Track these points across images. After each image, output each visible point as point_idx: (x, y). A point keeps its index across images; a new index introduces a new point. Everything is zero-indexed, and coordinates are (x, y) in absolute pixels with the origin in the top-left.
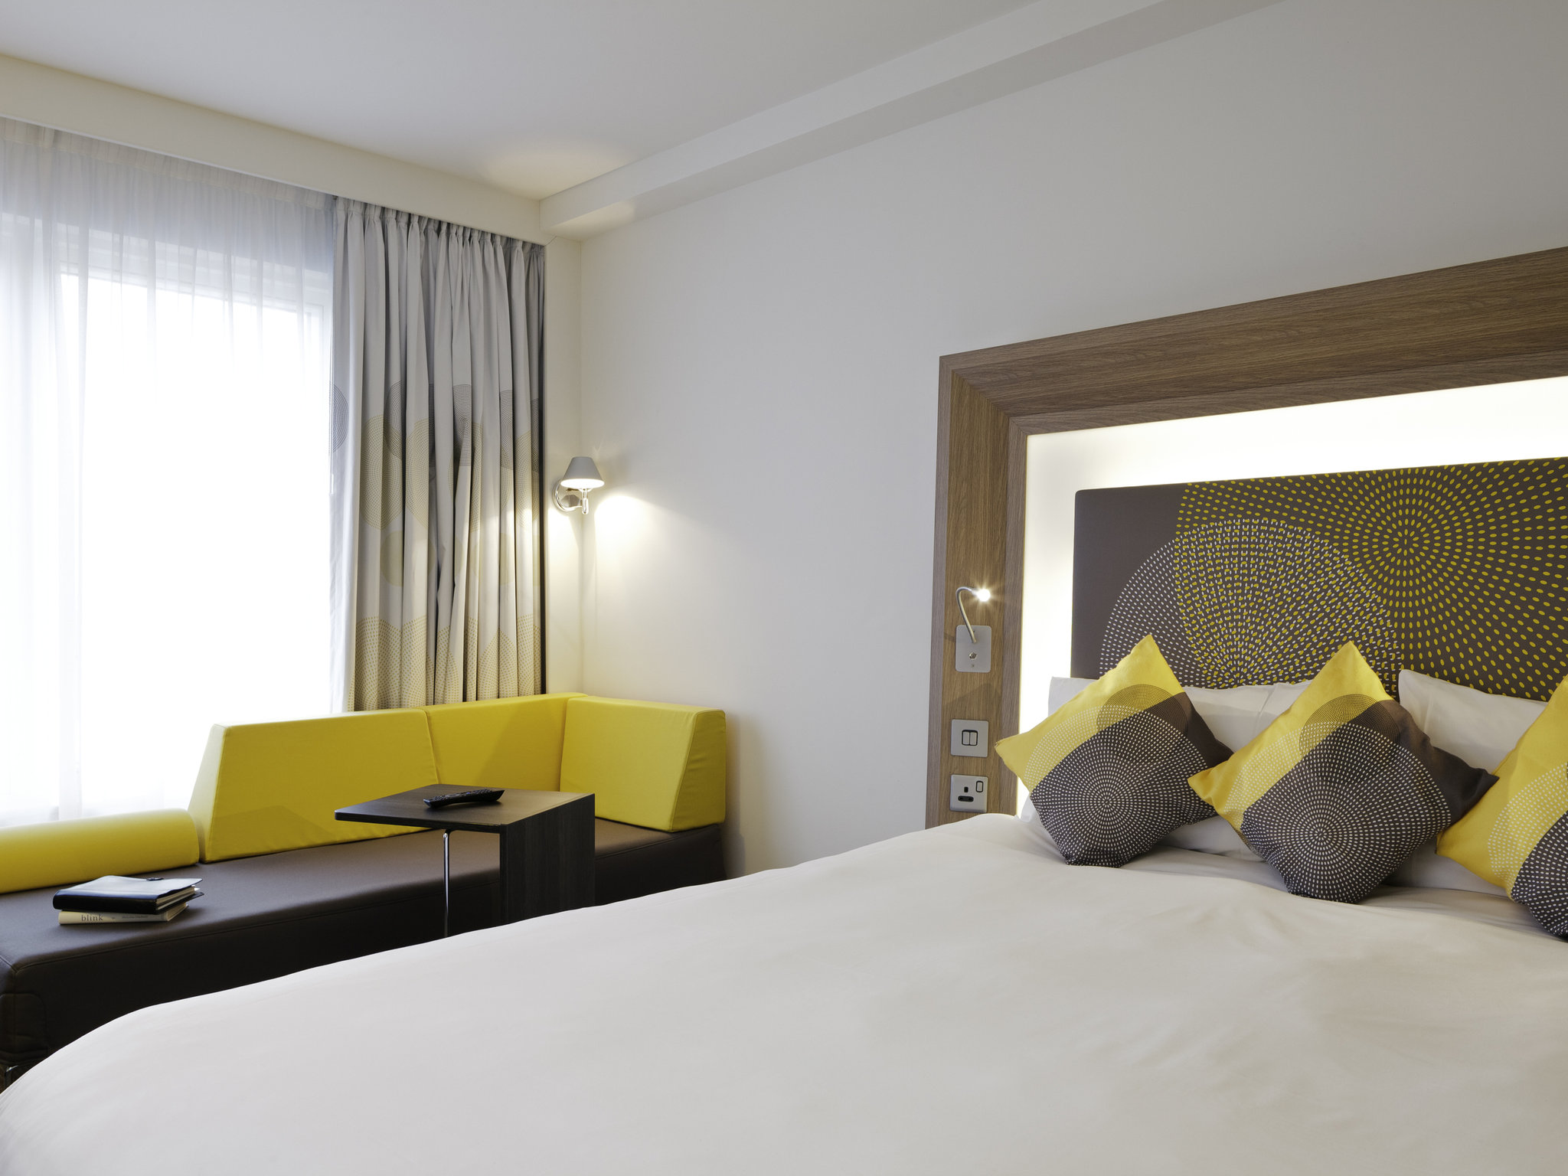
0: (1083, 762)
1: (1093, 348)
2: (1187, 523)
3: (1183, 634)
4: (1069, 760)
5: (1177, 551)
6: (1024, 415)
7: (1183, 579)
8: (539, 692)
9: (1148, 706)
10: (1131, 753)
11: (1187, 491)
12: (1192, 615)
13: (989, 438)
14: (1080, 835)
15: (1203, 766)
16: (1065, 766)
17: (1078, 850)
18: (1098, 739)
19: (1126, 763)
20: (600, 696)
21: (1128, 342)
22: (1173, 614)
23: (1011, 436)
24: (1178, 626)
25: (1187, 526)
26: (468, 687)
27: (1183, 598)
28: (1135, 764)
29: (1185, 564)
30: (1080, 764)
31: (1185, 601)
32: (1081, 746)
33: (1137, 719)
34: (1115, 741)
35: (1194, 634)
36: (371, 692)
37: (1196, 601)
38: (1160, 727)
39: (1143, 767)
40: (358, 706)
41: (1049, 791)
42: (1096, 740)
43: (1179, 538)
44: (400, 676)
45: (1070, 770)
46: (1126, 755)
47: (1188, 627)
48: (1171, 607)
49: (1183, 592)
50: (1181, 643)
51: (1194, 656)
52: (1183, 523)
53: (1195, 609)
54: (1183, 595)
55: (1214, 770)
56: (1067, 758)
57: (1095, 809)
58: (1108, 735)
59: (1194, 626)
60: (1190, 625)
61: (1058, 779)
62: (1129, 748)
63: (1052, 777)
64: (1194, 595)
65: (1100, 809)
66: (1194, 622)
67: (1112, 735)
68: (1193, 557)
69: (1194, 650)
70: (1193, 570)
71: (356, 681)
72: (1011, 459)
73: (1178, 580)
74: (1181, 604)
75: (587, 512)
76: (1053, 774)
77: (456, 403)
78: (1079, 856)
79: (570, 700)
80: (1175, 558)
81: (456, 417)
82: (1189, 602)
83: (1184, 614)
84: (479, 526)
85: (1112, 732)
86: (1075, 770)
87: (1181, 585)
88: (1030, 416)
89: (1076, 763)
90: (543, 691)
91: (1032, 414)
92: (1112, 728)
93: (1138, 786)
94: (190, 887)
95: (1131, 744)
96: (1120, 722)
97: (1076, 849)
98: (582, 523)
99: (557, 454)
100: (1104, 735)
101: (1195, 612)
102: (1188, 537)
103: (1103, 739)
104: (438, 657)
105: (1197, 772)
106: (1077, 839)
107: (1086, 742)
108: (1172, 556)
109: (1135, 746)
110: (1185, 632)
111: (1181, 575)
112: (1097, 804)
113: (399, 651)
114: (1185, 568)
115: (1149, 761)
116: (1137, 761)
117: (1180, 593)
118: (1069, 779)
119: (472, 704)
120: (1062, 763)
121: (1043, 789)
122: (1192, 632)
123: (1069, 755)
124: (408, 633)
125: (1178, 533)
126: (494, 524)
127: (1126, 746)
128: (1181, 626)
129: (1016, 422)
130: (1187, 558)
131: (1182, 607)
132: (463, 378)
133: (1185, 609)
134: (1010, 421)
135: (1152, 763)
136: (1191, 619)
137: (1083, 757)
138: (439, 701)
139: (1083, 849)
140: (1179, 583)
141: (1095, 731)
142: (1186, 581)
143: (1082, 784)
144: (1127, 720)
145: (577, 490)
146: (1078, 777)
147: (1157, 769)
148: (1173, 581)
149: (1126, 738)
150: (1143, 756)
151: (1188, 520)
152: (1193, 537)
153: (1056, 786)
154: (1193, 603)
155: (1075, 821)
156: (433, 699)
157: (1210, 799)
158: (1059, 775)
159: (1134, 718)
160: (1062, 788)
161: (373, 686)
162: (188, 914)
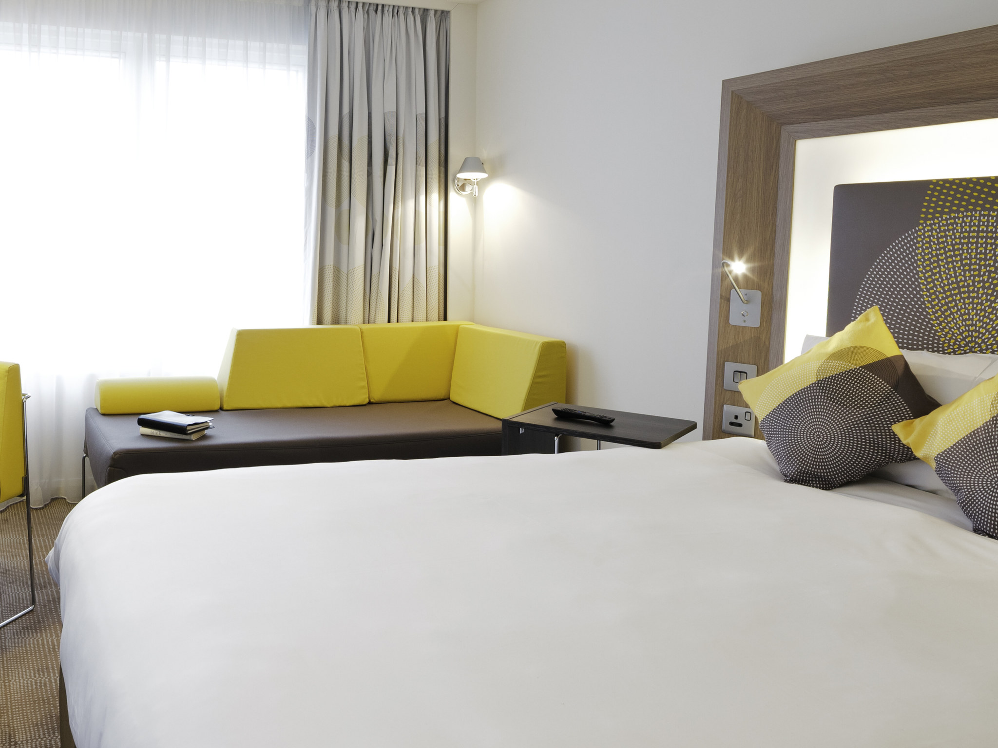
0: (801, 403)
1: (847, 70)
2: (930, 213)
3: (923, 306)
4: (790, 400)
5: (920, 236)
6: (794, 124)
7: (925, 260)
8: (443, 319)
9: (863, 364)
10: (842, 399)
11: (931, 186)
12: (932, 291)
13: (763, 142)
14: (794, 460)
15: (910, 417)
16: (786, 405)
17: (792, 472)
18: (815, 386)
19: (837, 407)
20: (483, 325)
21: (877, 64)
22: (914, 289)
23: (782, 140)
24: (919, 299)
25: (930, 216)
26: (391, 313)
27: (924, 276)
28: (845, 409)
29: (927, 248)
30: (798, 405)
31: (926, 279)
32: (801, 390)
33: (852, 373)
34: (830, 389)
35: (933, 307)
36: (328, 313)
37: (935, 279)
38: (872, 381)
39: (852, 412)
40: (319, 321)
41: (772, 423)
42: (813, 387)
43: (923, 226)
44: (346, 304)
45: (790, 408)
46: (838, 401)
47: (928, 301)
48: (913, 283)
49: (924, 271)
50: (921, 314)
51: (933, 325)
52: (927, 213)
53: (935, 286)
54: (924, 274)
55: (917, 420)
56: (788, 398)
57: (808, 441)
58: (824, 384)
59: (933, 300)
60: (930, 299)
61: (780, 414)
62: (842, 395)
63: (775, 412)
64: (935, 274)
65: (812, 441)
66: (933, 297)
67: (827, 384)
68: (934, 242)
69: (933, 320)
70: (934, 253)
71: (318, 304)
72: (782, 159)
73: (920, 261)
74: (922, 281)
75: (477, 195)
76: (777, 410)
77: (386, 125)
78: (793, 476)
79: (461, 326)
80: (918, 242)
81: (386, 133)
82: (929, 280)
83: (925, 290)
84: (400, 207)
85: (828, 382)
86: (794, 408)
87: (922, 265)
88: (799, 125)
89: (795, 403)
90: (445, 319)
91: (800, 123)
92: (829, 378)
93: (846, 427)
94: (206, 422)
95: (843, 393)
96: (836, 375)
97: (792, 470)
98: (475, 201)
99: (456, 155)
100: (821, 383)
101: (935, 289)
102: (931, 225)
103: (820, 387)
104: (372, 292)
105: (903, 421)
106: (792, 462)
107: (805, 388)
108: (915, 241)
109: (847, 395)
110: (925, 304)
111: (923, 257)
112: (810, 437)
113: (346, 287)
114: (927, 251)
115: (858, 407)
116: (847, 407)
117: (922, 272)
118: (789, 415)
119: (394, 324)
120: (784, 403)
121: (768, 421)
122: (932, 305)
123: (791, 397)
124: (352, 276)
125: (921, 222)
126: (411, 204)
127: (838, 394)
128: (922, 300)
129: (786, 130)
130: (929, 243)
131: (923, 284)
132: (391, 107)
133: (926, 285)
134: (782, 128)
135: (860, 410)
136: (931, 294)
137: (801, 399)
138: (372, 321)
139: (796, 471)
140: (921, 263)
141: (814, 380)
142: (928, 262)
143: (799, 420)
144: (843, 374)
145: (470, 180)
146: (796, 415)
147: (865, 415)
148: (916, 261)
149: (840, 387)
150: (853, 403)
151: (931, 211)
152: (935, 226)
153: (778, 420)
154: (933, 281)
155: (791, 448)
156: (367, 320)
157: (908, 443)
158: (781, 412)
159: (849, 372)
160: (783, 422)
161: (329, 310)
162: (205, 437)
